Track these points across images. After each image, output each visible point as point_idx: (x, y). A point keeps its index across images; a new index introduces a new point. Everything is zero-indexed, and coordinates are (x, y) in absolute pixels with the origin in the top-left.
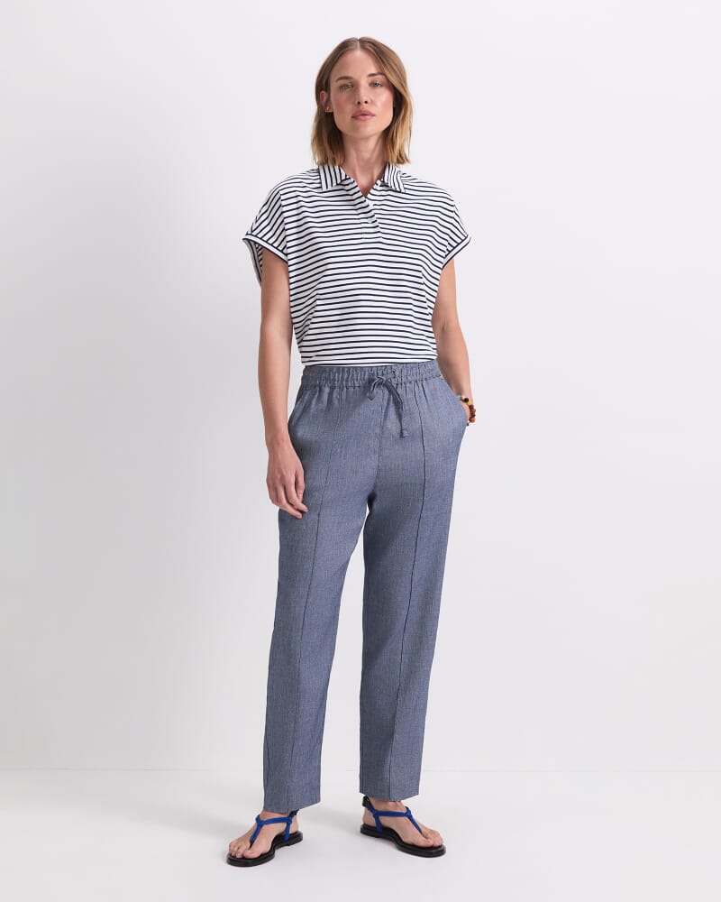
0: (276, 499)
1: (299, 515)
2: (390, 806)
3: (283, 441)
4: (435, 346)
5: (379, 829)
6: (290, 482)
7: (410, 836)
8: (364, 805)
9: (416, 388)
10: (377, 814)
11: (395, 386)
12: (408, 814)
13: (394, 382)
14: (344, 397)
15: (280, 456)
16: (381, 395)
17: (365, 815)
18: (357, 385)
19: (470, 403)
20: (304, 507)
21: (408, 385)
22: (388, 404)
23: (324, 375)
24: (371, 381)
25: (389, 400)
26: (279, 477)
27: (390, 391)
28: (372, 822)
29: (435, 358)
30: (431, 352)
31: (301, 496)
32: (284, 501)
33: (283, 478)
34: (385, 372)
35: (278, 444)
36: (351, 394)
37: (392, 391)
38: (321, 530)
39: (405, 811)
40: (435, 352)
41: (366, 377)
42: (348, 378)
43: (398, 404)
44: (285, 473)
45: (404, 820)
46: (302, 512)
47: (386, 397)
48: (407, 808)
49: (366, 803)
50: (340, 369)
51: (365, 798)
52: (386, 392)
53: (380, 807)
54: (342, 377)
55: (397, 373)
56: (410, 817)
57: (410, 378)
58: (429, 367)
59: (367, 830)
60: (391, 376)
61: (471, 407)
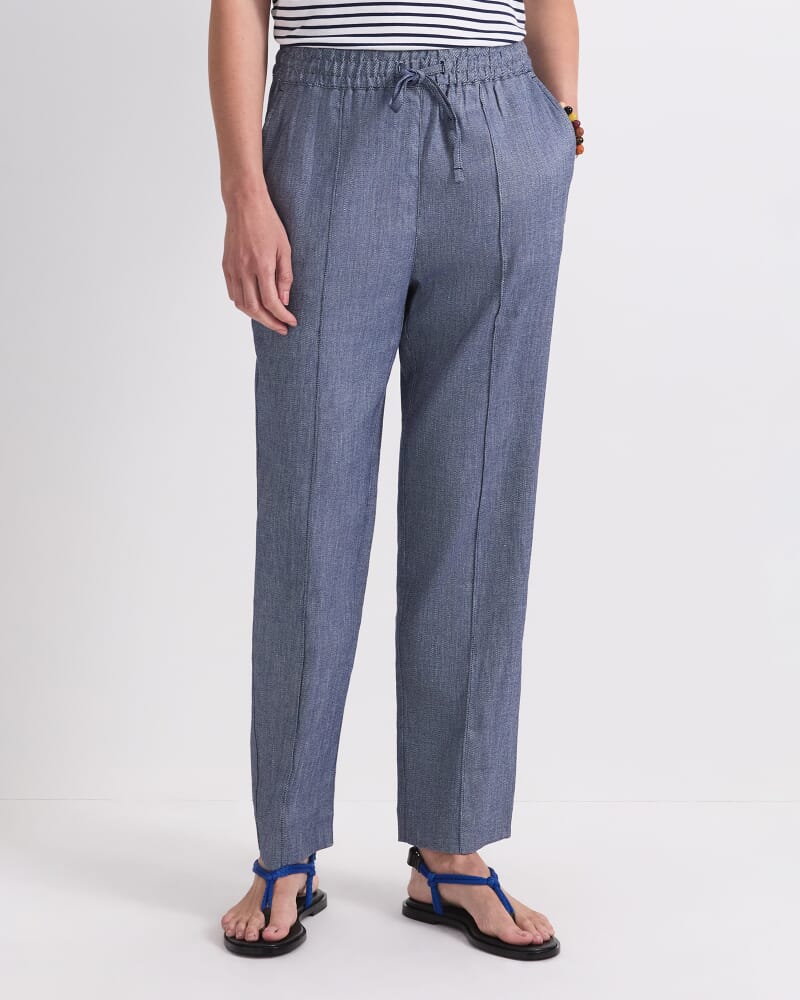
0: (242, 303)
1: (283, 331)
2: (459, 864)
3: (254, 191)
4: (522, 17)
5: (438, 910)
6: (266, 270)
7: (495, 921)
8: (411, 862)
9: (483, 93)
10: (436, 880)
11: (443, 88)
12: (492, 881)
13: (442, 81)
14: (348, 106)
15: (248, 222)
16: (415, 103)
17: (413, 882)
18: (371, 83)
19: (573, 116)
20: (290, 318)
21: (469, 88)
22: (431, 121)
23: (313, 64)
24: (397, 77)
25: (432, 114)
26: (246, 260)
27: (434, 99)
28: (425, 894)
29: (519, 38)
30: (517, 30)
31: (286, 295)
32: (255, 304)
33: (253, 262)
34: (425, 63)
35: (245, 196)
36: (360, 101)
37: (438, 98)
38: (324, 360)
39: (486, 875)
40: (521, 28)
41: (389, 70)
42: (356, 70)
43: (449, 121)
44: (257, 255)
45: (487, 890)
46: (287, 325)
47: (428, 108)
48: (491, 870)
49: (415, 859)
50: (344, 54)
51: (412, 851)
52: (428, 101)
53: (440, 866)
54: (346, 70)
55: (449, 65)
56: (496, 887)
57: (472, 75)
58: (508, 55)
59: (414, 910)
60: (438, 68)
61: (576, 125)
